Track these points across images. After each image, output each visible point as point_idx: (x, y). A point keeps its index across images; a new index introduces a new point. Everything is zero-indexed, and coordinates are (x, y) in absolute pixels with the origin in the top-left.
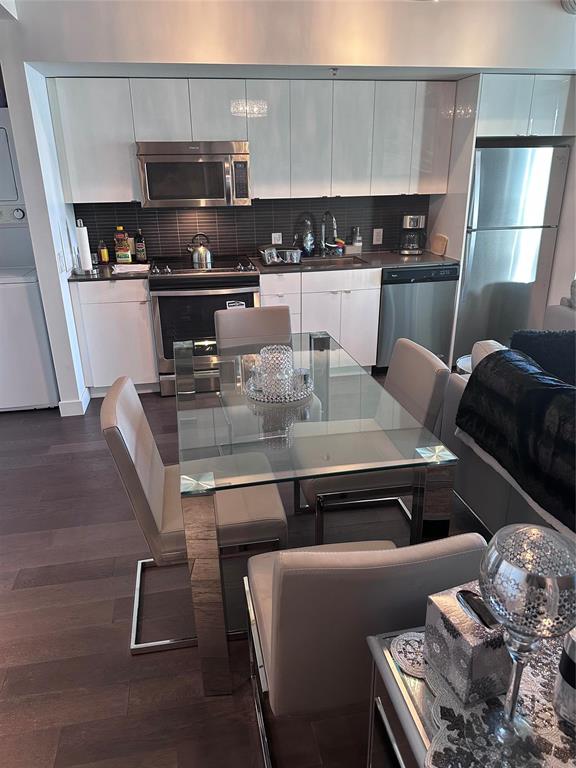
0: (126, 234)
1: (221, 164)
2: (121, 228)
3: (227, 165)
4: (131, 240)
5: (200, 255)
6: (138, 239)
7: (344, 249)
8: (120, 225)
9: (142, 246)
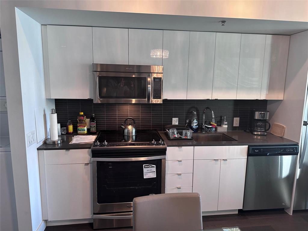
0: (85, 117)
1: (145, 79)
2: (82, 113)
3: (149, 79)
4: (88, 120)
5: (128, 130)
6: (92, 120)
7: (216, 128)
8: (82, 111)
9: (94, 124)
